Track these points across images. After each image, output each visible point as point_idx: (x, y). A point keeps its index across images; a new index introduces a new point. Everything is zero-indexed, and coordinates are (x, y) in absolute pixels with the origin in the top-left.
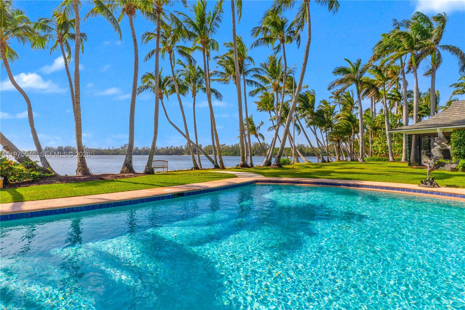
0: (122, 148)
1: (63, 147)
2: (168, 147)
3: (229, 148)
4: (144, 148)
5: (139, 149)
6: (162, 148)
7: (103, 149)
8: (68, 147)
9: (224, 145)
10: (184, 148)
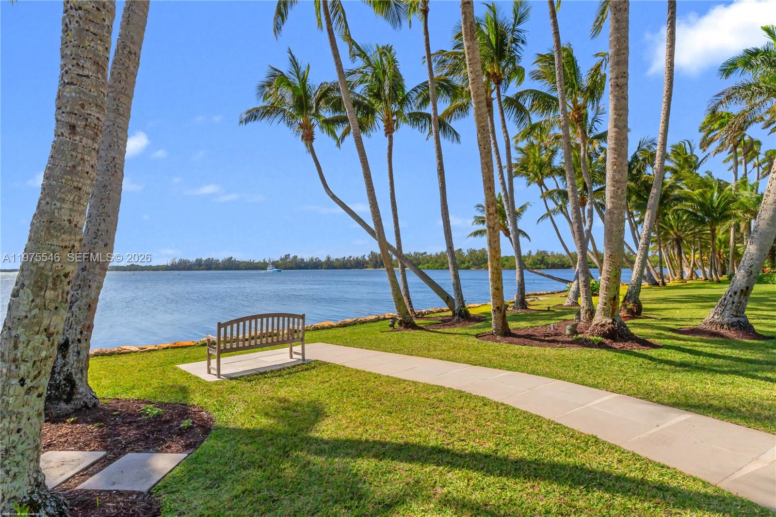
0: (281, 259)
1: (203, 259)
2: (344, 258)
3: (432, 258)
4: (312, 259)
5: (305, 260)
6: (337, 260)
7: (257, 261)
8: (209, 259)
9: (425, 253)
10: (367, 259)
